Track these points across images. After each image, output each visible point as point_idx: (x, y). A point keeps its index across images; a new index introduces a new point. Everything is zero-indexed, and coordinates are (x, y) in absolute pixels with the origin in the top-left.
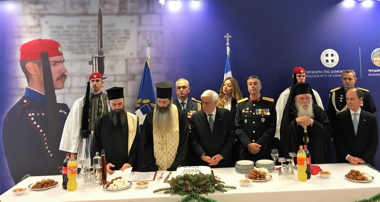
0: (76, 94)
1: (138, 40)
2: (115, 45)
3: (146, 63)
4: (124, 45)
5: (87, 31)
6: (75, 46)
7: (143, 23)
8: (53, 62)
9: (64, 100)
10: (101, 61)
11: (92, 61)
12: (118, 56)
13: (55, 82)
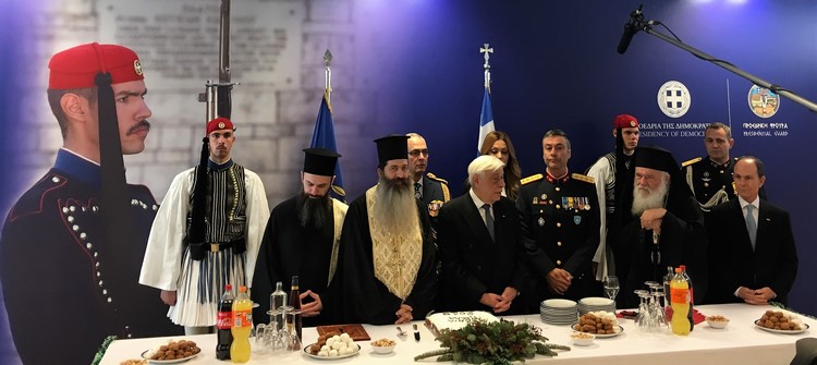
0: (169, 164)
1: (303, 53)
2: (256, 62)
3: (324, 101)
4: (275, 61)
5: (198, 30)
6: (171, 60)
7: (314, 17)
8: (121, 93)
9: (141, 178)
10: (224, 95)
11: (207, 94)
12: (261, 84)
13: (123, 137)
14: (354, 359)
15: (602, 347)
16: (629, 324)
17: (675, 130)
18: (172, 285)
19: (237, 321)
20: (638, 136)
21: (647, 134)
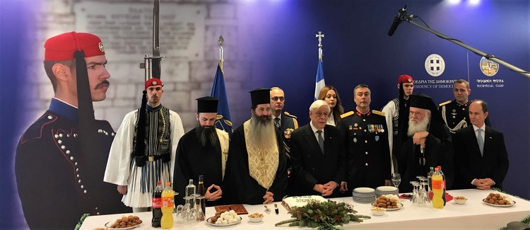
0: (121, 107)
1: (206, 38)
2: (176, 43)
3: (219, 67)
4: (188, 43)
5: (139, 23)
6: (122, 42)
7: (212, 14)
8: (90, 63)
9: (104, 116)
10: (156, 64)
11: (145, 64)
12: (179, 57)
13: (92, 91)
14: (238, 226)
15: (390, 216)
16: (407, 202)
17: (435, 84)
18: (124, 182)
19: (165, 204)
20: (412, 88)
21: (418, 87)
